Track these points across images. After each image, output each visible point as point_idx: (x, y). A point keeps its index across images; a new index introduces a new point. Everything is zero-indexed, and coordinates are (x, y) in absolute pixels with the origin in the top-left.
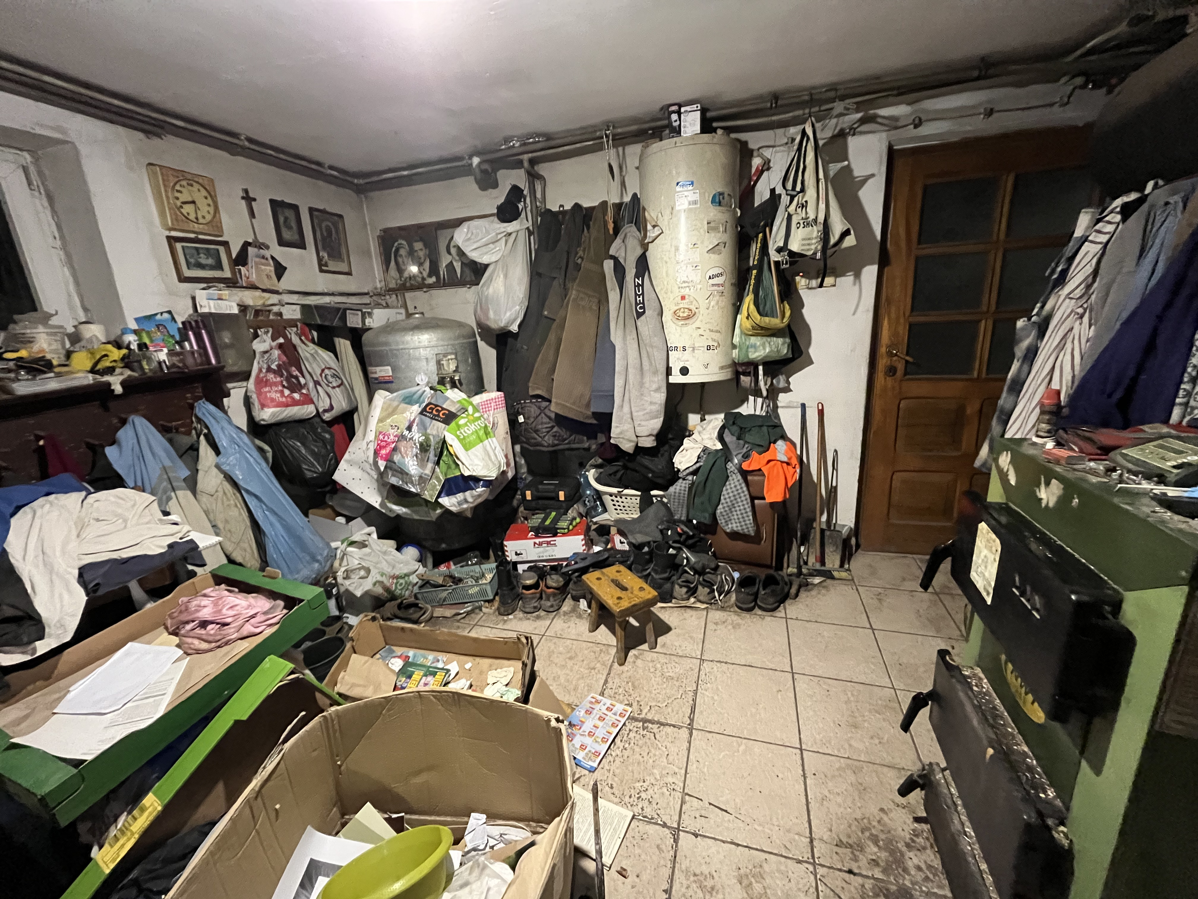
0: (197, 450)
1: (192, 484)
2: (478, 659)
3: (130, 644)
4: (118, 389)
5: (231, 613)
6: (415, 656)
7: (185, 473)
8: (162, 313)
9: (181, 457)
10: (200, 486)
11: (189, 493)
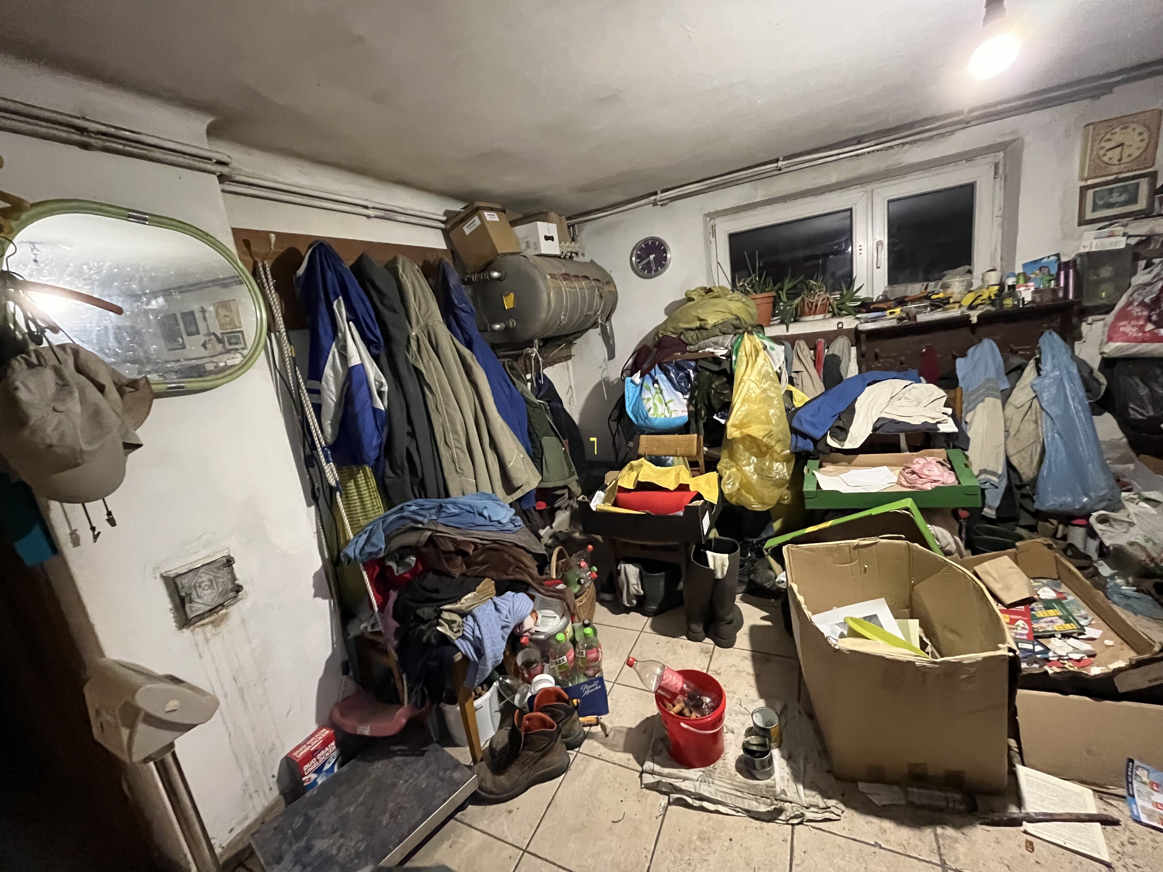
0: (1023, 370)
1: (1005, 396)
2: (1125, 646)
3: (885, 467)
4: (974, 320)
5: (927, 473)
6: (1070, 602)
7: (1006, 386)
8: (1049, 257)
9: (1007, 374)
10: (1011, 399)
11: (999, 402)
